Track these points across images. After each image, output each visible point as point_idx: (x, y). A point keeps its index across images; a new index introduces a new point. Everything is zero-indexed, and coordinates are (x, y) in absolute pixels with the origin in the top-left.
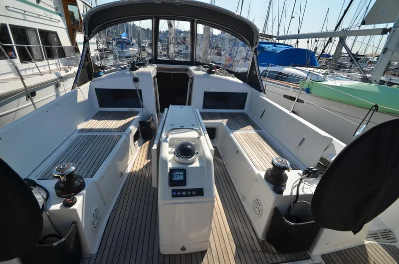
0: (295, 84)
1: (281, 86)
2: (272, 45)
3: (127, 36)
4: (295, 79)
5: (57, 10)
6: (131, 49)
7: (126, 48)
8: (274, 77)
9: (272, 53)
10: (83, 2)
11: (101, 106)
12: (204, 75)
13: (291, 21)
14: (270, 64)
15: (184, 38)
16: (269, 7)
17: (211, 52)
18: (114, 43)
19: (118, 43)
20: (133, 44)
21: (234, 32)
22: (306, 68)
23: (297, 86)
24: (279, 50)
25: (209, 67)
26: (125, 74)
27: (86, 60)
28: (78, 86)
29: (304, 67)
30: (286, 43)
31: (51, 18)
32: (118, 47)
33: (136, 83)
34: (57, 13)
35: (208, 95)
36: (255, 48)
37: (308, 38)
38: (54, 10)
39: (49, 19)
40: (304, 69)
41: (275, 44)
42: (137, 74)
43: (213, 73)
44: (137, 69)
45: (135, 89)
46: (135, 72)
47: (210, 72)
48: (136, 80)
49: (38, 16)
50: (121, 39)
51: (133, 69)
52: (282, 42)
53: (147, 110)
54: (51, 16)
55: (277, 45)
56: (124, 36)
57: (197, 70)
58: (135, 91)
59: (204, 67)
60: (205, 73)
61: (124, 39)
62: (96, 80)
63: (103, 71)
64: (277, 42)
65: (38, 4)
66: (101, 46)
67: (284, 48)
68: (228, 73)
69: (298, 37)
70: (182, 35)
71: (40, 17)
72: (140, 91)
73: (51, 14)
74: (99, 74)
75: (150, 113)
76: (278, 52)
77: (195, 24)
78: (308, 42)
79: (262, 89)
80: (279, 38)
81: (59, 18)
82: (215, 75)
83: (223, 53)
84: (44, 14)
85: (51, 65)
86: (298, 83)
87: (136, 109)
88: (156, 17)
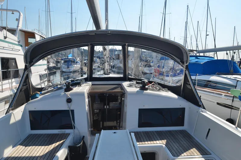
0: (226, 92)
1: (212, 94)
2: (194, 58)
3: (73, 56)
4: (225, 87)
5: (19, 42)
6: (75, 65)
7: (71, 65)
8: (203, 86)
9: (196, 64)
10: (40, 36)
11: (32, 128)
12: (137, 91)
13: (206, 38)
14: (198, 74)
15: (119, 55)
16: (186, 29)
17: (141, 64)
18: (62, 62)
19: (65, 62)
20: (77, 62)
21: (163, 52)
22: (231, 76)
23: (228, 93)
24: (203, 61)
25: (141, 83)
26: (59, 96)
27: (25, 84)
28: (12, 110)
29: (229, 75)
30: (205, 55)
31: (13, 49)
32: (65, 65)
33: (69, 104)
34: (19, 45)
35: (143, 112)
36: (185, 64)
37: (227, 51)
38: (17, 43)
39: (11, 49)
40: (229, 76)
41: (196, 57)
42: (71, 95)
43: (147, 89)
44: (71, 89)
45: (68, 109)
46: (68, 93)
47: (143, 88)
48: (69, 101)
49: (2, 48)
50: (68, 58)
51: (68, 89)
52: (202, 54)
53: (78, 131)
54: (14, 47)
55: (198, 57)
56: (70, 57)
57: (130, 86)
58: (68, 111)
59: (137, 83)
60: (138, 89)
61: (70, 59)
62: (32, 102)
63: (39, 93)
64: (198, 55)
65: (5, 40)
66: (52, 65)
67: (206, 60)
68: (161, 88)
69: (216, 50)
70: (116, 53)
71: (4, 48)
72: (73, 111)
73: (14, 45)
74: (36, 95)
75: (82, 135)
76: (202, 63)
77: (126, 47)
78: (227, 54)
79: (200, 104)
80: (199, 52)
81: (20, 48)
82: (148, 91)
83: (152, 64)
84: (9, 46)
85: (4, 84)
86: (230, 91)
87: (67, 131)
88: (91, 44)
